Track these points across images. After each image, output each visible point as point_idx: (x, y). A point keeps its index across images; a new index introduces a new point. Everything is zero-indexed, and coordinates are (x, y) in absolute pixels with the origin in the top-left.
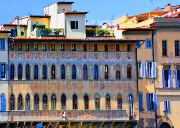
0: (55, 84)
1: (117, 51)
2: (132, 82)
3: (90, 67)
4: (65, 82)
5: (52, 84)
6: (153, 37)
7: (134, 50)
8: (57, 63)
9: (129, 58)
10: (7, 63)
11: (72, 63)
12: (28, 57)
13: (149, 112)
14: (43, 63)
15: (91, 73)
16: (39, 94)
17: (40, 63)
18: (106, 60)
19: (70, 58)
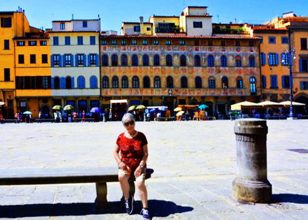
0: (159, 69)
1: (236, 45)
2: (255, 68)
3: (203, 57)
4: (172, 68)
5: (155, 69)
6: (289, 35)
7: (257, 45)
8: (162, 54)
9: (252, 51)
10: (98, 53)
11: (180, 54)
12: (125, 50)
13: (284, 89)
14: (143, 54)
15: (205, 62)
16: (139, 77)
17: (139, 54)
18: (223, 53)
19: (178, 50)
